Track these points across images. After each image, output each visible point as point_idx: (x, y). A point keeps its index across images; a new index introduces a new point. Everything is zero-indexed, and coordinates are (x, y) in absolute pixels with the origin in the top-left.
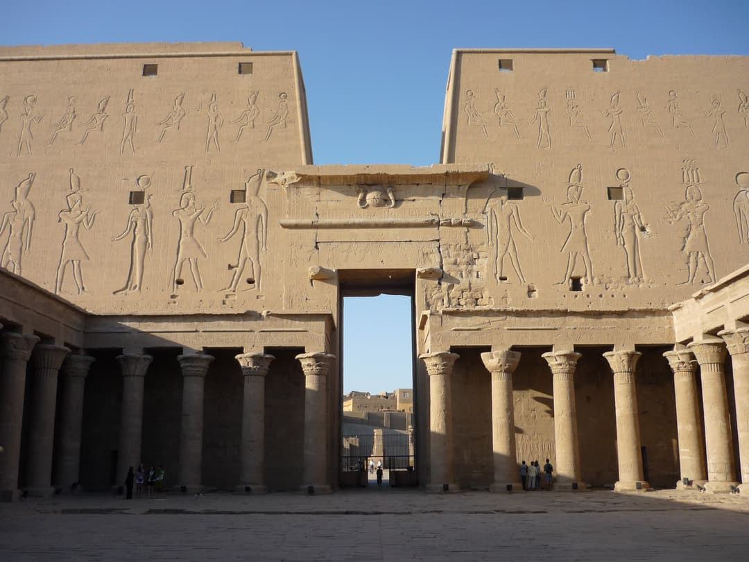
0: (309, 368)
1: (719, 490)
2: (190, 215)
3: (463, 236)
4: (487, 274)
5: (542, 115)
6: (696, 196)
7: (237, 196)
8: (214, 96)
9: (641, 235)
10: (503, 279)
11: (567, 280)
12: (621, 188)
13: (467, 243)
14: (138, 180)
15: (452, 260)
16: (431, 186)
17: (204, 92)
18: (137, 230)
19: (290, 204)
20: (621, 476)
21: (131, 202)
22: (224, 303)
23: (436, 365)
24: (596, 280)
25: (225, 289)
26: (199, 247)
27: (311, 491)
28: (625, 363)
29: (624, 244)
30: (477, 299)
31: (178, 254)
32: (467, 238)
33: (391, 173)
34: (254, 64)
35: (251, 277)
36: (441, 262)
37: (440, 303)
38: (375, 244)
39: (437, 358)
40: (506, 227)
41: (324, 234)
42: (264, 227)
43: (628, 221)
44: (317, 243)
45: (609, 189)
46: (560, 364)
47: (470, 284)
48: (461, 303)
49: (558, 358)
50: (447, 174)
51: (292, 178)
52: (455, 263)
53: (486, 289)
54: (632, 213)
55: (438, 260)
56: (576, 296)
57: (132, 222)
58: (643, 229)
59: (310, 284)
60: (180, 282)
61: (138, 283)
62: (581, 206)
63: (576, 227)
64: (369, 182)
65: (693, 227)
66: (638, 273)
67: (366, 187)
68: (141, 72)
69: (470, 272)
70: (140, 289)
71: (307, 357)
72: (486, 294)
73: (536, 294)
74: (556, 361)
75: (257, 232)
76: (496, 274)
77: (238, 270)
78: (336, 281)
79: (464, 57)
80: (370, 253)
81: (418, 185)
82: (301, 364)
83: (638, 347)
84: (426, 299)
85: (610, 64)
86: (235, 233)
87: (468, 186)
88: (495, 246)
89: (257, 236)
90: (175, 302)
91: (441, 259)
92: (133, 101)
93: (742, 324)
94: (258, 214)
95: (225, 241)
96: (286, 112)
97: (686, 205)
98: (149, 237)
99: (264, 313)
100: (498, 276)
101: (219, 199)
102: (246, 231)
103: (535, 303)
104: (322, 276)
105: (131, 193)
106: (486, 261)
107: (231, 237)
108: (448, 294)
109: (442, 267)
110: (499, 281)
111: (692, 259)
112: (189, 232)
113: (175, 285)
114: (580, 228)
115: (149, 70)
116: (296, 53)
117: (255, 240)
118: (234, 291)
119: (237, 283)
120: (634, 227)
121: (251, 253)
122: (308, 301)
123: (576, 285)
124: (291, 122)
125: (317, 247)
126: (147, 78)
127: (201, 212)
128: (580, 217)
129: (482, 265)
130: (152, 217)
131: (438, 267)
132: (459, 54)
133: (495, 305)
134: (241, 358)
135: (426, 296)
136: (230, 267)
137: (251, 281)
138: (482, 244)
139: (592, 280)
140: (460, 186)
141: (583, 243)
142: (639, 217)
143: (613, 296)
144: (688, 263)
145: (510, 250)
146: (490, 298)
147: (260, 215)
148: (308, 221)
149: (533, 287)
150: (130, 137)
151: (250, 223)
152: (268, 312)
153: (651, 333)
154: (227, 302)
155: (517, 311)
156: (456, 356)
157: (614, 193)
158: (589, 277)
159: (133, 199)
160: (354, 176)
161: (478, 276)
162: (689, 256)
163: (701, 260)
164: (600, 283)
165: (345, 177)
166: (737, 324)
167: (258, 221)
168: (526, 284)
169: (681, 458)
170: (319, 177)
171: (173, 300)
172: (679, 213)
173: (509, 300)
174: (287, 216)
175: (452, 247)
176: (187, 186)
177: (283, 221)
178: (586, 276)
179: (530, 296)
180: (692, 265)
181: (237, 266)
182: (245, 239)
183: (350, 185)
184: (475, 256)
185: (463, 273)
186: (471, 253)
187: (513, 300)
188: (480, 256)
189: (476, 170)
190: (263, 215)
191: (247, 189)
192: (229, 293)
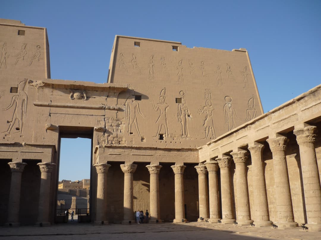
0: (44, 169)
1: (214, 222)
3: (115, 114)
4: (125, 131)
5: (151, 66)
6: (210, 104)
7: (13, 90)
8: (5, 44)
9: (188, 118)
10: (131, 133)
11: (158, 134)
12: (181, 99)
13: (117, 117)
15: (110, 124)
16: (102, 92)
19: (39, 95)
20: (176, 216)
22: (4, 138)
23: (101, 169)
24: (169, 136)
25: (5, 132)
27: (41, 225)
28: (179, 170)
29: (181, 122)
30: (120, 141)
32: (117, 115)
33: (85, 85)
34: (25, 31)
35: (18, 127)
36: (105, 125)
37: (104, 143)
38: (76, 115)
39: (101, 166)
40: (133, 112)
41: (53, 110)
42: (26, 105)
43: (183, 112)
44: (50, 113)
45: (176, 98)
46: (153, 170)
47: (117, 135)
48: (113, 143)
49: (152, 168)
50: (110, 87)
51: (41, 84)
52: (111, 126)
53: (124, 137)
54: (185, 109)
55: (104, 124)
56: (161, 142)
58: (189, 116)
59: (46, 132)
62: (164, 105)
63: (162, 113)
64: (75, 88)
65: (208, 116)
66: (186, 134)
67: (74, 91)
69: (117, 130)
71: (43, 164)
72: (124, 139)
73: (145, 140)
74: (151, 169)
75: (22, 107)
76: (128, 131)
77: (12, 123)
78: (58, 131)
79: (120, 39)
80: (74, 119)
81: (97, 91)
82: (39, 167)
83: (185, 164)
84: (98, 140)
85: (179, 48)
86: (11, 107)
87: (118, 94)
88: (128, 119)
89: (22, 109)
91: (105, 123)
93: (225, 155)
94: (23, 98)
95: (7, 110)
96: (39, 55)
97: (206, 107)
99: (23, 144)
100: (129, 132)
101: (5, 90)
102: (17, 106)
103: (144, 144)
104: (52, 128)
106: (124, 125)
107: (9, 108)
108: (108, 139)
109: (105, 127)
110: (129, 134)
111: (207, 129)
114: (164, 114)
116: (46, 29)
117: (21, 110)
118: (9, 133)
119: (11, 130)
120: (185, 115)
121: (19, 116)
122: (44, 139)
123: (161, 137)
125: (50, 115)
128: (164, 109)
129: (123, 127)
131: (103, 127)
132: (118, 37)
133: (128, 144)
134: (11, 164)
135: (98, 139)
136: (8, 122)
137: (18, 129)
138: (123, 118)
139: (168, 136)
140: (115, 93)
142: (188, 111)
143: (176, 142)
144: (205, 131)
145: (135, 121)
146: (125, 141)
147: (24, 99)
148: (46, 103)
149: (144, 137)
151: (19, 102)
152: (25, 143)
153: (190, 158)
154: (5, 138)
155: (136, 147)
156: (110, 165)
157: (178, 100)
158: (166, 134)
160: (69, 85)
161: (120, 132)
163: (210, 130)
164: (171, 137)
165: (65, 85)
166: (223, 155)
167: (23, 102)
168: (141, 136)
169: (200, 209)
170: (53, 84)
172: (203, 110)
173: (133, 143)
174: (37, 100)
175: (110, 119)
177: (35, 103)
178: (165, 134)
179: (142, 141)
180: (207, 131)
181: (12, 122)
182: (16, 110)
183: (67, 89)
184: (120, 123)
185: (115, 130)
186: (118, 122)
187: (135, 142)
188: (122, 123)
189: (122, 87)
190: (26, 99)
191: (19, 87)
192: (7, 134)
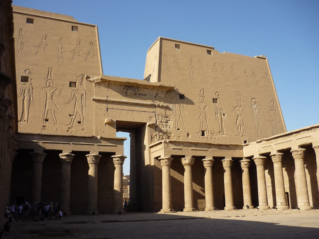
2: (51, 90)
3: (164, 111)
4: (173, 127)
5: (191, 68)
6: (240, 105)
7: (72, 84)
8: (61, 38)
9: (223, 117)
10: (178, 129)
11: (200, 131)
12: (217, 99)
13: (165, 114)
14: (25, 71)
15: (160, 120)
16: (152, 90)
17: (56, 35)
18: (25, 94)
19: (96, 91)
20: (226, 205)
21: (22, 81)
22: (68, 131)
23: (166, 162)
24: (209, 132)
25: (68, 125)
26: (56, 105)
29: (218, 120)
30: (169, 137)
31: (45, 107)
32: (165, 112)
33: (139, 83)
34: (78, 27)
35: (80, 120)
36: (156, 121)
37: (156, 137)
38: (130, 111)
39: (167, 160)
40: (179, 109)
41: (110, 106)
42: (85, 99)
43: (219, 112)
44: (107, 108)
45: (213, 99)
47: (167, 131)
48: (164, 138)
50: (160, 86)
51: (98, 80)
52: (161, 122)
53: (173, 133)
54: (221, 109)
55: (155, 120)
56: (203, 138)
57: (23, 90)
58: (224, 115)
59: (105, 126)
60: (47, 120)
61: (26, 119)
62: (204, 104)
63: (203, 112)
64: (129, 86)
65: (239, 116)
66: (223, 131)
67: (128, 88)
68: (26, 21)
69: (167, 126)
70: (27, 122)
72: (172, 135)
73: (190, 136)
75: (82, 101)
76: (176, 128)
77: (74, 117)
78: (115, 126)
79: (163, 41)
80: (129, 115)
81: (147, 89)
84: (151, 135)
85: (213, 52)
86: (72, 101)
87: (165, 92)
88: (175, 116)
89: (82, 103)
90: (45, 129)
91: (156, 120)
92: (22, 34)
94: (82, 93)
95: (68, 103)
96: (93, 51)
97: (237, 108)
98: (31, 98)
99: (99, 137)
100: (177, 128)
101: (65, 84)
102: (77, 100)
103: (190, 139)
104: (110, 123)
105: (22, 77)
106: (172, 122)
107: (70, 102)
108: (159, 134)
109: (156, 123)
110: (177, 130)
111: (239, 127)
112: (50, 98)
113: (45, 121)
114: (204, 112)
115: (30, 21)
116: (97, 26)
117: (81, 105)
118: (72, 126)
119: (73, 123)
120: (221, 114)
121: (79, 110)
122: (104, 133)
123: (203, 134)
124: (95, 56)
125: (107, 110)
126: (29, 24)
127: (56, 90)
128: (204, 108)
129: (171, 123)
130: (32, 89)
131: (155, 123)
132: (161, 39)
133: (176, 139)
135: (151, 134)
136: (70, 115)
137: (79, 122)
138: (171, 115)
139: (208, 132)
140: (163, 91)
141: (205, 118)
142: (223, 111)
143: (215, 139)
144: (238, 129)
145: (181, 118)
146: (174, 136)
147: (83, 94)
148: (105, 99)
149: (189, 133)
150: (20, 51)
151: (78, 96)
154: (69, 131)
156: (172, 159)
157: (215, 100)
158: (207, 131)
159: (23, 79)
160: (124, 82)
161: (169, 128)
162: (238, 126)
163: (242, 128)
164: (211, 134)
165: (120, 82)
167: (82, 96)
168: (187, 132)
170: (110, 81)
171: (44, 128)
172: (235, 110)
173: (181, 138)
174: (95, 96)
175: (160, 115)
176: (49, 77)
178: (206, 131)
179: (188, 137)
180: (239, 129)
181: (73, 115)
182: (76, 104)
183: (121, 86)
184: (168, 120)
185: (164, 126)
186: (167, 118)
187: (182, 138)
188: (170, 120)
189: (171, 86)
190: (84, 94)
191: (77, 82)
192: (70, 127)
